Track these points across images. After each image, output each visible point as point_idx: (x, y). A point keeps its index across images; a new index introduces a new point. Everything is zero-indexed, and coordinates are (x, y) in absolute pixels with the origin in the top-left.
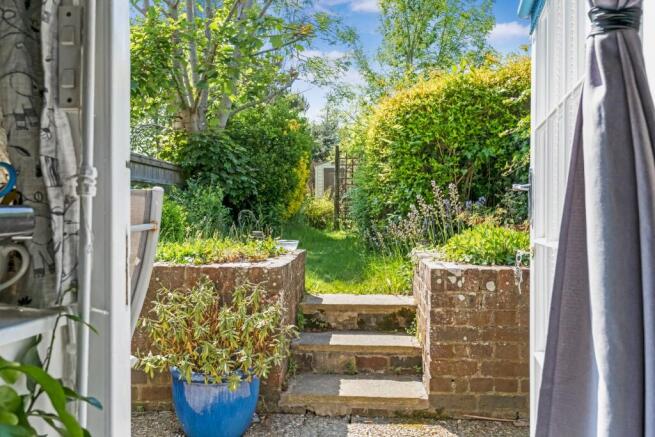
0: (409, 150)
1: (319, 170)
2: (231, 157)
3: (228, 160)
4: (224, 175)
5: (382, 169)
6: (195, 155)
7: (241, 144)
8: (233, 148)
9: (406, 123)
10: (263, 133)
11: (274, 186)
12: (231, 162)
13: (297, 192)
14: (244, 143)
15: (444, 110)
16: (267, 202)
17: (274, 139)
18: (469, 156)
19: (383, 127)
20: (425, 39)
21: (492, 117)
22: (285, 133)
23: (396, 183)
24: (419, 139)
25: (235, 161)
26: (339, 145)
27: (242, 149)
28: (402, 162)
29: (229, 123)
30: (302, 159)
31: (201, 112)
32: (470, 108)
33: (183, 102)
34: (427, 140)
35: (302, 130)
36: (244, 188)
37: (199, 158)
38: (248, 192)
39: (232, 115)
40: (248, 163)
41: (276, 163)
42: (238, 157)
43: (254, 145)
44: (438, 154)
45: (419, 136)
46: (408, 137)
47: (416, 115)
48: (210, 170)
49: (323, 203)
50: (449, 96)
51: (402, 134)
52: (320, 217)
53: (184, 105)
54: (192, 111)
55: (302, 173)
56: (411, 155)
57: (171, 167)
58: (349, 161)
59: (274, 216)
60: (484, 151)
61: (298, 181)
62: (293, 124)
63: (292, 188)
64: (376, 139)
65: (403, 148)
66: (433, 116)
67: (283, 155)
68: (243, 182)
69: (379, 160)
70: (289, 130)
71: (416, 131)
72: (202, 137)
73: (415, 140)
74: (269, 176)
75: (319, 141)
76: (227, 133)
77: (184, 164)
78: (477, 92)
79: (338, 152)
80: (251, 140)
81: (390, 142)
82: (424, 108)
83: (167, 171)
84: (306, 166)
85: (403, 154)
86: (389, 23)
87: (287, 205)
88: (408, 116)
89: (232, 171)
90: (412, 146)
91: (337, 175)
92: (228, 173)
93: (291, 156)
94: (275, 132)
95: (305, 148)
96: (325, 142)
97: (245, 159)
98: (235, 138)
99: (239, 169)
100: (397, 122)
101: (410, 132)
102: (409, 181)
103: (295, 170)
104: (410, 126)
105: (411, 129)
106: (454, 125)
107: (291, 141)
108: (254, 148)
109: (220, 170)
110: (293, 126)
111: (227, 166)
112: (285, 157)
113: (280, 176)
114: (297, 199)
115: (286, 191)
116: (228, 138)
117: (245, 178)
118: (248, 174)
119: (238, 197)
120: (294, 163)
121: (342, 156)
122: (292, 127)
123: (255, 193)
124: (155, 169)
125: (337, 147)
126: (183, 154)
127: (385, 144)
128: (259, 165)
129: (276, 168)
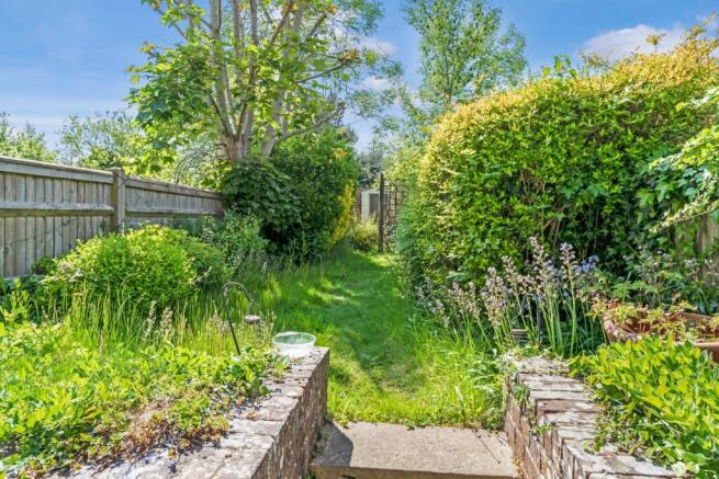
0: (482, 185)
1: (365, 196)
2: (274, 185)
3: (271, 188)
4: (266, 204)
5: (442, 209)
6: (236, 182)
7: (286, 173)
8: (277, 176)
9: (478, 147)
10: (309, 160)
11: (319, 214)
12: (274, 190)
13: (342, 219)
14: (289, 171)
15: (536, 129)
16: (312, 229)
17: (319, 167)
18: (568, 194)
19: (444, 152)
20: (464, 78)
21: (605, 140)
22: (331, 161)
23: (462, 229)
24: (496, 170)
25: (278, 189)
26: (384, 173)
27: (286, 177)
28: (472, 201)
29: (274, 152)
30: (347, 187)
31: (246, 139)
32: (573, 126)
33: (226, 129)
34: (509, 172)
35: (349, 158)
36: (287, 217)
37: (241, 186)
38: (291, 220)
39: (278, 143)
40: (293, 191)
41: (321, 191)
42: (282, 185)
43: (299, 173)
44: (521, 189)
45: (497, 166)
46: (480, 167)
47: (493, 136)
48: (252, 198)
49: (368, 226)
50: (541, 109)
51: (472, 162)
52: (365, 239)
53: (227, 132)
54: (236, 139)
55: (347, 200)
56: (485, 191)
57: (211, 195)
58: (393, 188)
59: (318, 243)
60: (590, 188)
61: (343, 208)
62: (339, 152)
63: (337, 216)
64: (434, 170)
65: (473, 182)
66: (520, 137)
67: (328, 184)
68: (286, 211)
69: (436, 197)
70: (334, 158)
71: (493, 158)
72: (245, 165)
73: (491, 171)
74: (313, 204)
75: (366, 169)
76: (271, 161)
77: (226, 192)
78: (584, 103)
79: (383, 180)
80: (296, 168)
81: (455, 174)
82: (505, 127)
83: (205, 200)
84: (350, 194)
85: (473, 190)
86: (429, 64)
87: (332, 232)
88: (481, 138)
89: (274, 200)
90: (486, 181)
91: (382, 201)
92: (271, 202)
93: (337, 184)
94: (320, 161)
95: (350, 177)
96: (372, 170)
97: (288, 188)
98: (280, 166)
99: (282, 198)
100: (465, 146)
101: (485, 160)
102: (482, 228)
103: (340, 198)
104: (484, 151)
105: (485, 156)
106: (549, 150)
107: (336, 169)
108: (299, 176)
109: (262, 198)
110: (339, 155)
111: (270, 194)
112: (329, 185)
113: (324, 204)
114: (343, 226)
115: (330, 219)
116: (271, 166)
117: (288, 207)
118: (291, 202)
119: (281, 225)
120: (340, 191)
121: (387, 183)
122: (337, 156)
123: (299, 221)
124: (189, 198)
125: (382, 175)
126: (226, 182)
127: (446, 175)
128: (304, 193)
129: (321, 197)
